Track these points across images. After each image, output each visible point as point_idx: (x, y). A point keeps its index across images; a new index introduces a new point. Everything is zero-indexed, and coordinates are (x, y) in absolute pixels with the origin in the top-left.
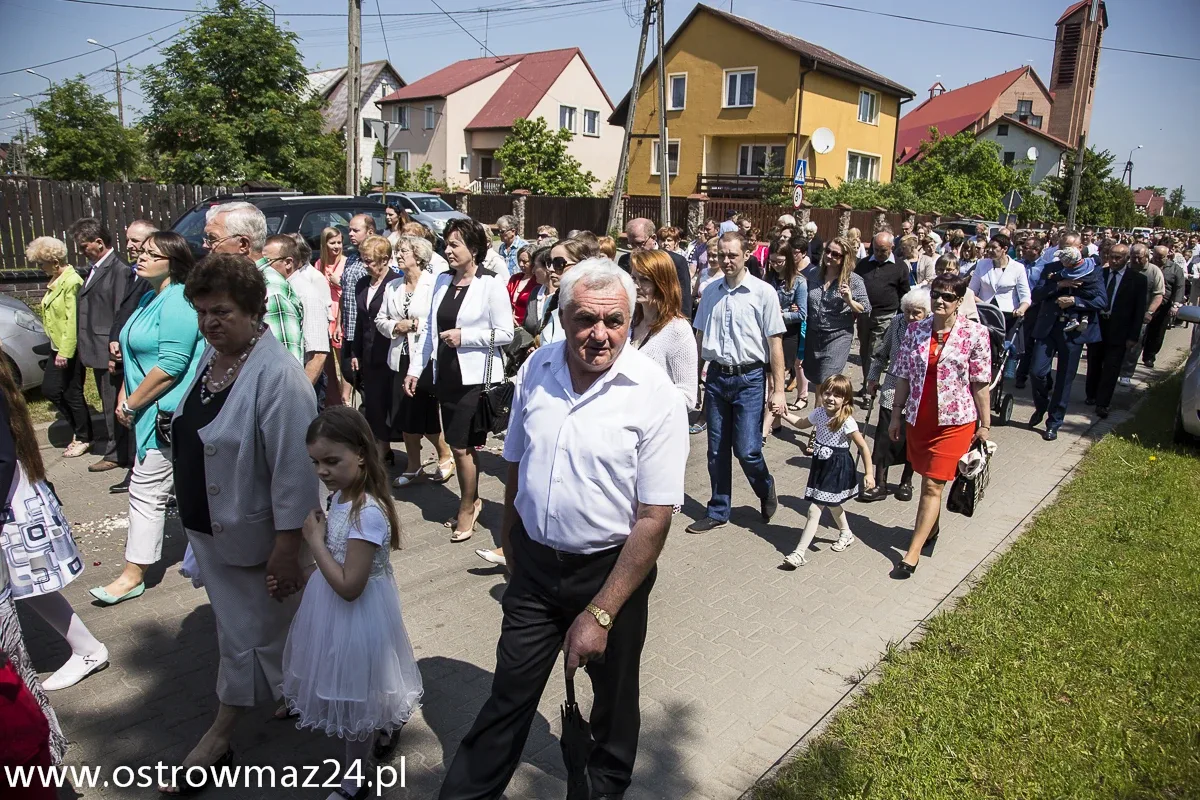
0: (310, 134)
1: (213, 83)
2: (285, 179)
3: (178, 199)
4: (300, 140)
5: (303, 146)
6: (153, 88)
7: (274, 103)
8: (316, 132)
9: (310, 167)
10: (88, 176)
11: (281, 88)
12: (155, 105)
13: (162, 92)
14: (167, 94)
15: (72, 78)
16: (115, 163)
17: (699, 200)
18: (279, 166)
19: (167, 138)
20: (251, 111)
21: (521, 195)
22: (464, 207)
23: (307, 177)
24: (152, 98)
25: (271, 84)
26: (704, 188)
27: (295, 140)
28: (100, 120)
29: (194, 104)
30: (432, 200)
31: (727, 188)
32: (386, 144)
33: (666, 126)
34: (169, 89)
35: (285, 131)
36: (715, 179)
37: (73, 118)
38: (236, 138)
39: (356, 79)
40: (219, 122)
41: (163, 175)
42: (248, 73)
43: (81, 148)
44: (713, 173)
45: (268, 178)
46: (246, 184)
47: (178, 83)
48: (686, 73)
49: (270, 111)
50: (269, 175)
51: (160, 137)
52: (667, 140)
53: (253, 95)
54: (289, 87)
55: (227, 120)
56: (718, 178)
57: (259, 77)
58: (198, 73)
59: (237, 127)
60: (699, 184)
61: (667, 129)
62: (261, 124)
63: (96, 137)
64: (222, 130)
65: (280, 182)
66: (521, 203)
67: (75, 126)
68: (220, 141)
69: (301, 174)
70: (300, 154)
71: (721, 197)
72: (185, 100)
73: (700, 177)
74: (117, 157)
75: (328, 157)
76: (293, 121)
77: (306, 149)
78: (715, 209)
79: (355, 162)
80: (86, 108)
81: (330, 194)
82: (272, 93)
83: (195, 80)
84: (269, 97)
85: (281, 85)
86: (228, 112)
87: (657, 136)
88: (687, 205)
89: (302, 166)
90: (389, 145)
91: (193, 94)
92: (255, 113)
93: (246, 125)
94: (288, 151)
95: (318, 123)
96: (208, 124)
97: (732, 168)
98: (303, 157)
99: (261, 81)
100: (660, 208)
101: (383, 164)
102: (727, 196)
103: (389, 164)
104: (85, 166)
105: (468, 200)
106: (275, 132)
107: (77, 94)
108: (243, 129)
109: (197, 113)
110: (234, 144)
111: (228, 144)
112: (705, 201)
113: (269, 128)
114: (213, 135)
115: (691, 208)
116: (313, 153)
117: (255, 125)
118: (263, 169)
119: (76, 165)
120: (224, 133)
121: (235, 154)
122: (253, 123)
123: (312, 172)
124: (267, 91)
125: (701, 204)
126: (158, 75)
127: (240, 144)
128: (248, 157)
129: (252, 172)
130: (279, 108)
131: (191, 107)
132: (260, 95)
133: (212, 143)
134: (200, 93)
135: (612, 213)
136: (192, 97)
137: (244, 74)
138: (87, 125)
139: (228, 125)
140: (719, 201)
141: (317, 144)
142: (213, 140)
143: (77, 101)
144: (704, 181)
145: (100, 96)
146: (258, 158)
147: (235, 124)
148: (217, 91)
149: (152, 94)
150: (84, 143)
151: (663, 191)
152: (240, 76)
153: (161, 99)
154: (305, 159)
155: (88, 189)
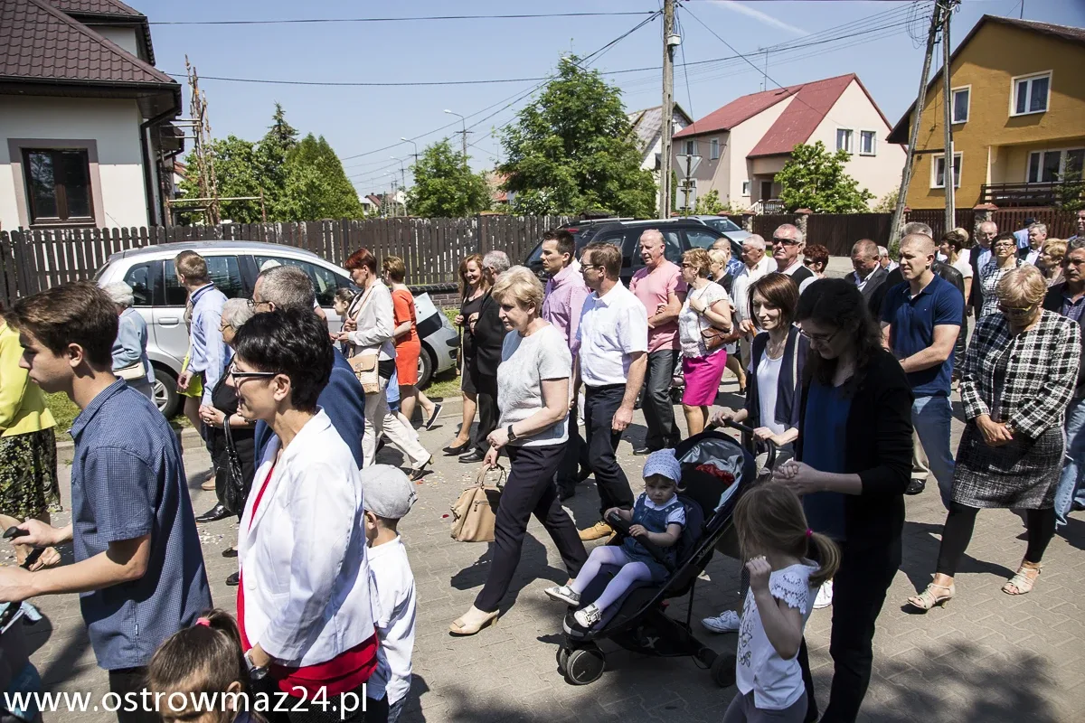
0: (630, 170)
1: (556, 134)
2: (610, 208)
3: (532, 228)
4: (623, 176)
5: (625, 180)
6: (509, 143)
7: (603, 146)
8: (635, 168)
9: (631, 197)
10: (447, 213)
11: (608, 134)
12: (511, 155)
13: (517, 145)
14: (521, 146)
15: (440, 140)
16: (467, 203)
17: (986, 210)
18: (607, 198)
19: (519, 180)
20: (584, 154)
21: (803, 214)
22: (750, 226)
23: (628, 206)
24: (509, 150)
25: (599, 131)
26: (987, 198)
27: (618, 175)
28: (458, 170)
29: (542, 152)
30: (721, 222)
31: (1014, 197)
32: (688, 174)
33: (951, 140)
34: (523, 142)
35: (612, 168)
36: (999, 189)
37: (439, 170)
38: (573, 176)
39: (669, 121)
40: (560, 165)
41: (515, 210)
42: (584, 124)
43: (443, 193)
44: (999, 182)
45: (597, 208)
46: (583, 214)
47: (529, 136)
48: (970, 86)
49: (599, 153)
50: (599, 205)
51: (513, 180)
52: (953, 153)
53: (587, 141)
54: (614, 132)
55: (566, 163)
56: (1004, 187)
57: (592, 126)
58: (544, 127)
59: (573, 168)
60: (983, 194)
61: (952, 143)
62: (592, 164)
63: (454, 184)
64: (563, 171)
65: (607, 210)
66: (804, 221)
67: (440, 177)
68: (562, 180)
69: (624, 203)
70: (622, 187)
71: (1008, 206)
72: (534, 149)
73: (984, 188)
74: (468, 198)
75: (645, 188)
76: (616, 161)
77: (628, 182)
78: (1004, 218)
79: (667, 191)
80: (449, 161)
81: (647, 219)
82: (602, 139)
83: (543, 133)
84: (599, 142)
85: (608, 131)
86: (567, 157)
87: (942, 151)
88: (973, 215)
89: (624, 196)
90: (691, 176)
91: (541, 145)
92: (588, 155)
93: (581, 166)
94: (613, 186)
95: (636, 161)
96: (552, 167)
97: (1020, 176)
98: (624, 189)
99: (593, 129)
100: (944, 220)
101: (685, 192)
102: (1014, 205)
103: (690, 191)
104: (446, 206)
105: (753, 221)
106: (604, 170)
107: (443, 152)
108: (578, 170)
109: (544, 159)
110: (572, 182)
111: (567, 182)
112: (992, 211)
113: (598, 168)
114: (556, 176)
115: (978, 219)
116: (633, 185)
117: (588, 165)
118: (593, 200)
119: (439, 206)
120: (565, 173)
121: (571, 190)
122: (584, 164)
123: (632, 202)
124: (597, 137)
125: (989, 215)
126: (514, 132)
127: (576, 182)
128: (582, 192)
129: (584, 204)
130: (606, 150)
131: (541, 155)
132: (592, 141)
133: (554, 182)
134: (546, 143)
135: (894, 227)
136: (539, 148)
137: (580, 125)
138: (448, 174)
139: (566, 167)
140: (1008, 210)
141: (637, 178)
142: (555, 180)
143: (442, 158)
144: (988, 191)
145: (459, 152)
146: (591, 192)
147: (572, 165)
148: (560, 142)
149: (509, 146)
150: (446, 189)
151: (947, 203)
152: (577, 127)
153: (516, 151)
154: (626, 191)
155: (469, 223)
